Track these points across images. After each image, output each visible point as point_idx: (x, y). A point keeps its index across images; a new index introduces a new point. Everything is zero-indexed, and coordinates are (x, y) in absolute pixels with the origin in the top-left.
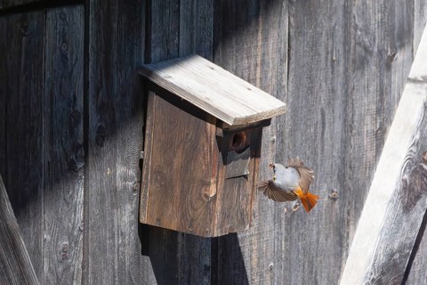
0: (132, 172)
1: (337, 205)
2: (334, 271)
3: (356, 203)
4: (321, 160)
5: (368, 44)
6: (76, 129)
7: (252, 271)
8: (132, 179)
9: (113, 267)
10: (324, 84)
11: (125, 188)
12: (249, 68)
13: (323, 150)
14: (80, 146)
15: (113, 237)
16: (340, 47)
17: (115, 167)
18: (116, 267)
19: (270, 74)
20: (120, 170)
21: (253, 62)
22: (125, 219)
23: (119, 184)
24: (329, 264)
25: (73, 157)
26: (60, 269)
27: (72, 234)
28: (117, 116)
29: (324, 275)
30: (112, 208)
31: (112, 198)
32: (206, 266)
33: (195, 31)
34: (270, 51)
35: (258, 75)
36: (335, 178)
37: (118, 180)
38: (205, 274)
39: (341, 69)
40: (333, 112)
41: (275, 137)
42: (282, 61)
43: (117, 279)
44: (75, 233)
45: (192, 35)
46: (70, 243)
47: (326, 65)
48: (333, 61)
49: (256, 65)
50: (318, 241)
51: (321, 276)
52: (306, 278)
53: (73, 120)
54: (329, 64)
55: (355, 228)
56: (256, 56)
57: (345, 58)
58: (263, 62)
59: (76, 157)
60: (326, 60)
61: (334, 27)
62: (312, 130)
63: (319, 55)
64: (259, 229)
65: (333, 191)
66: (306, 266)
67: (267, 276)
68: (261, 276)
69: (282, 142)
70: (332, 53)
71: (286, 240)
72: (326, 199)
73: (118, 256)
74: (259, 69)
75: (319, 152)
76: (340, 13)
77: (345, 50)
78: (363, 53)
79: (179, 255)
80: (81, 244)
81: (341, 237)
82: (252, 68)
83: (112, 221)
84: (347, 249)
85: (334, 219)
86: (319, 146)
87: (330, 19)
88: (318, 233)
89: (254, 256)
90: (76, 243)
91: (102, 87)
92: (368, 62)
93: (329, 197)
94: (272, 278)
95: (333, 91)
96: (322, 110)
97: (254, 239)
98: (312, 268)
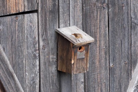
0: (55, 57)
1: (127, 65)
2: (127, 83)
3: (134, 65)
4: (121, 54)
5: (136, 22)
6: (36, 46)
7: (98, 83)
8: (55, 59)
9: (50, 82)
10: (121, 33)
11: (53, 61)
12: (95, 29)
13: (121, 51)
14: (37, 50)
15: (49, 74)
16: (126, 23)
17: (49, 55)
18: (51, 82)
19: (102, 31)
20: (51, 56)
21: (96, 27)
22: (53, 69)
23: (51, 60)
24: (125, 81)
25: (35, 53)
26: (32, 82)
27: (35, 73)
28: (49, 42)
29: (123, 84)
30: (49, 66)
31: (48, 63)
32: (82, 82)
33: (75, 20)
34: (102, 24)
35: (98, 31)
36: (126, 58)
37: (50, 59)
38: (82, 84)
39: (127, 29)
40: (125, 40)
41: (104, 47)
42: (106, 27)
43: (51, 85)
44: (36, 73)
45: (74, 21)
46: (35, 76)
47: (122, 28)
48: (124, 27)
49: (97, 28)
50: (121, 75)
51: (122, 84)
52: (117, 85)
53: (35, 43)
54: (123, 28)
55: (134, 72)
56: (97, 26)
57: (128, 26)
58: (99, 27)
59: (36, 53)
60: (122, 26)
61: (124, 18)
62: (118, 45)
63: (119, 25)
64: (100, 72)
65: (125, 62)
66: (117, 82)
67: (104, 85)
68: (101, 84)
69: (107, 48)
70: (124, 25)
71: (109, 75)
72: (123, 64)
73: (51, 79)
74: (98, 29)
75: (120, 51)
76: (126, 14)
77: (128, 24)
78: (134, 25)
79: (72, 79)
80: (38, 76)
81: (129, 74)
82: (96, 29)
83: (49, 69)
84: (131, 77)
85: (126, 69)
86: (120, 50)
87: (123, 16)
88: (121, 73)
89: (99, 79)
90: (37, 75)
91: (44, 34)
92: (136, 27)
93: (124, 63)
94: (105, 85)
95: (125, 35)
96: (121, 40)
97: (99, 75)
98: (119, 82)
